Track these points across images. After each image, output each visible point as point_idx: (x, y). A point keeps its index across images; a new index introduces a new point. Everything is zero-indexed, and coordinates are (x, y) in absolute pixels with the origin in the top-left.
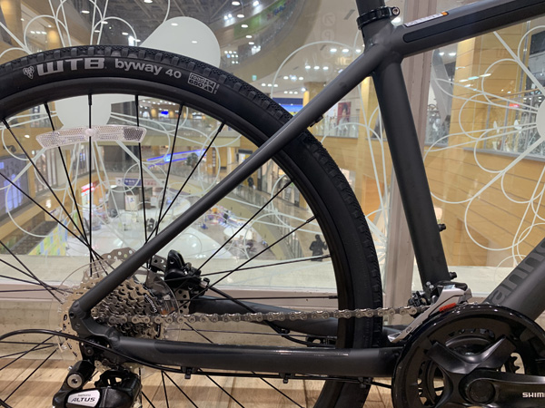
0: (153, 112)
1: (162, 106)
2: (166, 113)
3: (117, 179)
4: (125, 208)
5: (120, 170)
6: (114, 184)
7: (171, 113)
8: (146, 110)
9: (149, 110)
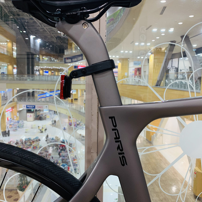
0: (41, 72)
1: (45, 69)
2: (47, 72)
3: (23, 105)
4: (27, 120)
5: (25, 101)
6: (22, 108)
7: (50, 72)
8: (37, 71)
9: (39, 71)
